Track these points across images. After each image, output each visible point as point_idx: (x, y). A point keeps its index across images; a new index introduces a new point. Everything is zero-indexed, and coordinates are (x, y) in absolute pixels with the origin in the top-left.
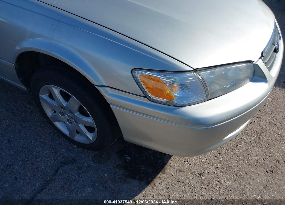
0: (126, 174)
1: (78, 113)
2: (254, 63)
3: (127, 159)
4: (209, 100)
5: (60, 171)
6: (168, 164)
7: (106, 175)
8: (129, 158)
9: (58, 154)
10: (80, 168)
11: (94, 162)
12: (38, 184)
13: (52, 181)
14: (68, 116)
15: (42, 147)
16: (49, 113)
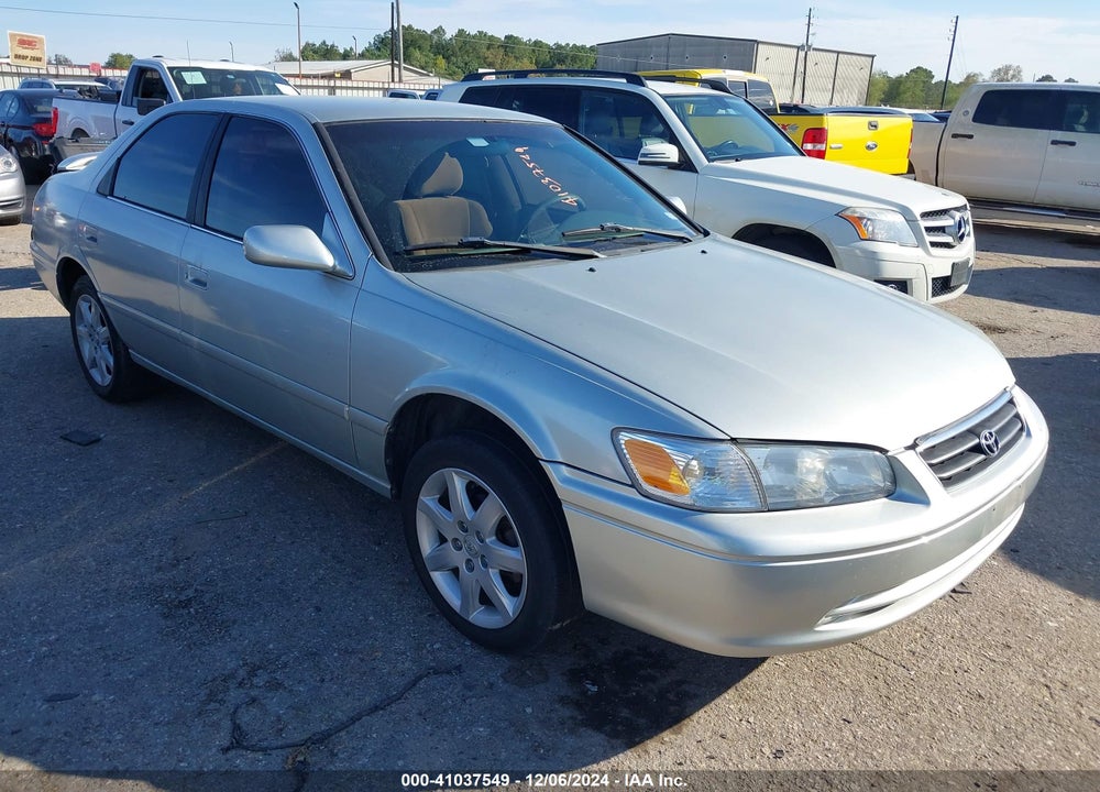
0: (580, 717)
1: (494, 538)
2: (889, 454)
3: (589, 690)
4: (769, 511)
5: (422, 684)
6: (695, 717)
7: (529, 710)
8: (595, 689)
9: (424, 651)
10: (469, 687)
11: (506, 681)
12: (367, 699)
13: (399, 699)
14: (470, 549)
15: (390, 633)
16: (427, 545)
